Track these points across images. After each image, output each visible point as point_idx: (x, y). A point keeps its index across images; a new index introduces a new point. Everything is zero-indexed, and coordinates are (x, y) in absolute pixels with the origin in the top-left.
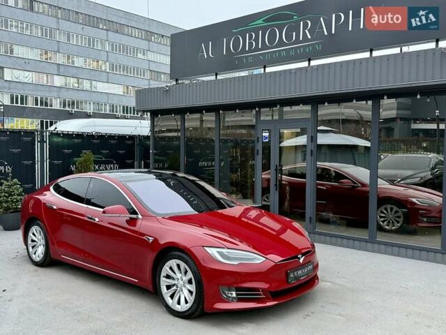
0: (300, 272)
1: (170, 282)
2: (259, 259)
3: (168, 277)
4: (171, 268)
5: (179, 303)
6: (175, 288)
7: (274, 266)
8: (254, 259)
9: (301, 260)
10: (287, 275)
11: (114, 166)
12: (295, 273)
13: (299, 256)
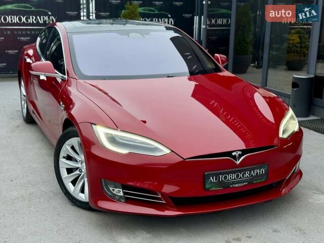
0: (231, 177)
1: (72, 164)
2: (162, 151)
3: (69, 158)
4: (73, 148)
5: (82, 191)
6: (78, 172)
7: (182, 161)
8: (156, 149)
9: (238, 162)
10: (204, 179)
11: (168, 20)
12: (221, 177)
13: (233, 154)
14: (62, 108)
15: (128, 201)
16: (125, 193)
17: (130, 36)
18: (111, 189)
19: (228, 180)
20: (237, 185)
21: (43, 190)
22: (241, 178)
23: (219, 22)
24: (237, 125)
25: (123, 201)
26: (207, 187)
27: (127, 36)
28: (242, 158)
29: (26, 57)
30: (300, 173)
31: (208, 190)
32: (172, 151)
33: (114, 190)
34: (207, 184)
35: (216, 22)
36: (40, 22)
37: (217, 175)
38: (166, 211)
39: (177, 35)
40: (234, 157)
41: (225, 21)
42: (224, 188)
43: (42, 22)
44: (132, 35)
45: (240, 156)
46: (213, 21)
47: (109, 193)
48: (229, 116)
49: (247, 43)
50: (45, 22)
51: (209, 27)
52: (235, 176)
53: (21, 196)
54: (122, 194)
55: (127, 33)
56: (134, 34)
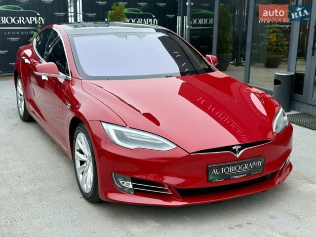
2: (168, 146)
8: (164, 144)
9: (238, 156)
10: (208, 171)
11: (153, 20)
12: (223, 170)
13: (234, 148)
14: (69, 107)
15: (137, 193)
16: (134, 186)
17: (128, 38)
18: (121, 182)
19: (229, 172)
20: (237, 177)
21: (51, 184)
22: (240, 170)
23: (201, 22)
24: (226, 121)
25: (132, 193)
26: (210, 179)
27: (125, 38)
28: (242, 152)
29: (24, 58)
30: (290, 166)
31: (211, 181)
32: (178, 146)
33: (123, 183)
34: (210, 176)
35: (197, 21)
36: (29, 23)
37: (219, 168)
38: (173, 202)
39: (164, 35)
40: (235, 151)
41: (206, 21)
42: (226, 179)
43: (31, 23)
44: (130, 37)
45: (240, 150)
46: (195, 21)
47: (119, 186)
48: (218, 112)
49: (227, 42)
50: (34, 22)
51: (192, 27)
52: (235, 168)
53: (31, 191)
54: (131, 186)
55: (125, 35)
56: (131, 36)
